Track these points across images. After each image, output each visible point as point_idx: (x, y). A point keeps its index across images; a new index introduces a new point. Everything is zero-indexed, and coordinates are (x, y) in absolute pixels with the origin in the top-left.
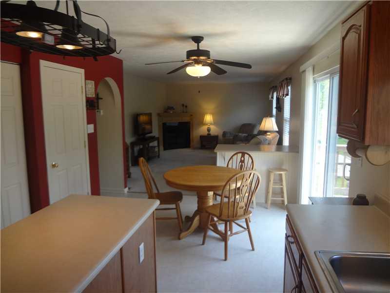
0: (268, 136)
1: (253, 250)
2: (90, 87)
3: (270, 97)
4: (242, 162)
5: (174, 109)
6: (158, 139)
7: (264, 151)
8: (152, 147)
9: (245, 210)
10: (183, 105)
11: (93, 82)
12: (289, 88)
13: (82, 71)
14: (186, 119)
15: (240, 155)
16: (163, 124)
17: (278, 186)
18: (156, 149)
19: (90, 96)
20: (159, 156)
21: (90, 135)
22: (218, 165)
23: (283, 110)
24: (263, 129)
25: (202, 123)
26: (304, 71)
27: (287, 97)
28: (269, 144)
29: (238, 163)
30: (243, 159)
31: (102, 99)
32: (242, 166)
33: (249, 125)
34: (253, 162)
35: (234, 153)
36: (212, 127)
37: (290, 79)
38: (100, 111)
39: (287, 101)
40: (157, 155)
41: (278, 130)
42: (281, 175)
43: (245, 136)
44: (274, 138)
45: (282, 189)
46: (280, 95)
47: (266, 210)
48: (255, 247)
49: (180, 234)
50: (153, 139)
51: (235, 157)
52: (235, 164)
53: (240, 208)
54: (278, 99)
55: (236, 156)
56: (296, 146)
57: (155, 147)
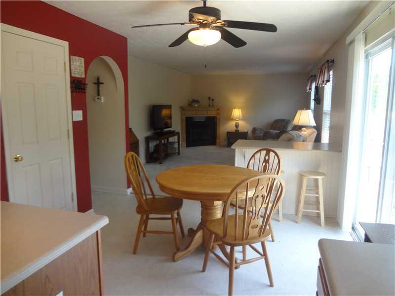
0: (303, 132)
1: (271, 285)
2: (78, 64)
3: (308, 88)
4: (266, 161)
5: (199, 102)
6: (178, 134)
7: (298, 149)
8: (171, 143)
9: (261, 229)
10: (209, 98)
11: (83, 60)
12: (331, 73)
13: (66, 44)
14: (212, 113)
15: (264, 153)
16: (186, 118)
17: (313, 195)
18: (176, 146)
19: (77, 76)
20: (179, 154)
21: (75, 124)
22: (236, 165)
23: (323, 101)
24: (296, 124)
25: (229, 118)
26: (352, 42)
27: (328, 83)
28: (304, 141)
29: (261, 162)
30: (267, 158)
31: (103, 83)
32: (265, 167)
33: (283, 121)
34: (279, 162)
35: (257, 150)
36: (241, 123)
37: (333, 61)
38: (101, 98)
39: (328, 89)
40: (177, 151)
41: (315, 125)
42: (316, 181)
43: (276, 133)
44: (310, 135)
45: (318, 198)
46: (319, 83)
47: (296, 224)
48: (274, 281)
49: (175, 254)
50: (173, 133)
51: (257, 155)
52: (257, 164)
53: (253, 227)
54: (317, 88)
55: (259, 154)
56: (339, 144)
57: (174, 143)
